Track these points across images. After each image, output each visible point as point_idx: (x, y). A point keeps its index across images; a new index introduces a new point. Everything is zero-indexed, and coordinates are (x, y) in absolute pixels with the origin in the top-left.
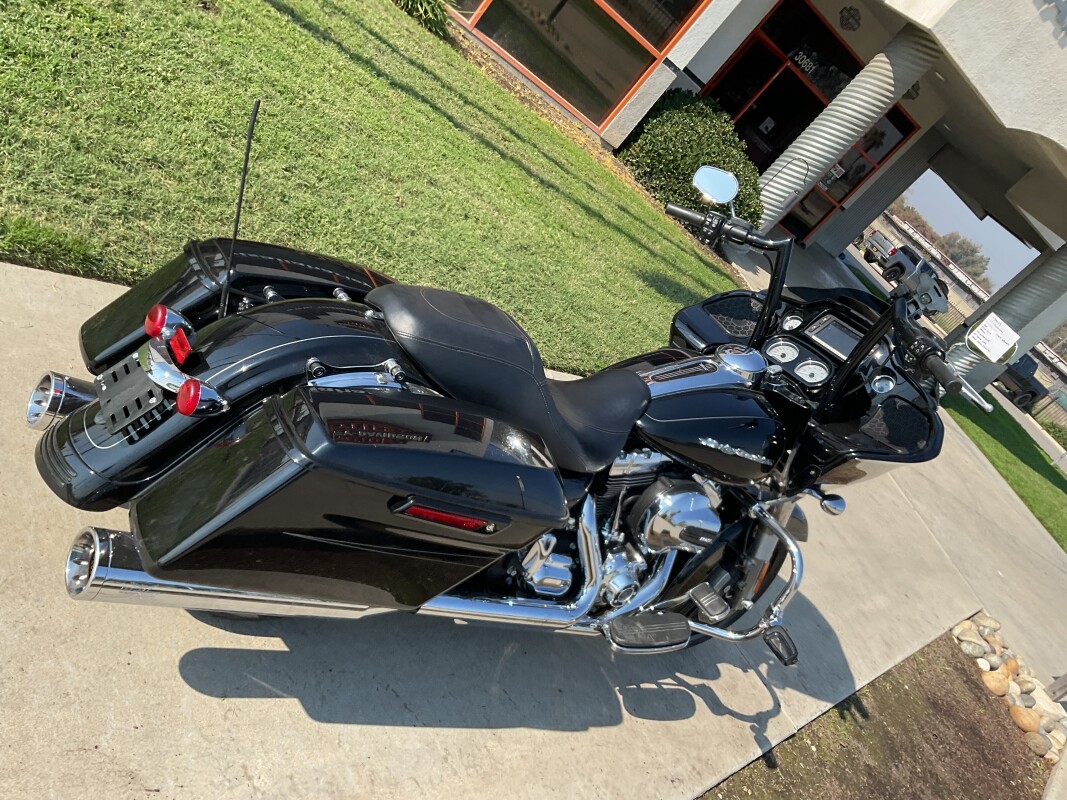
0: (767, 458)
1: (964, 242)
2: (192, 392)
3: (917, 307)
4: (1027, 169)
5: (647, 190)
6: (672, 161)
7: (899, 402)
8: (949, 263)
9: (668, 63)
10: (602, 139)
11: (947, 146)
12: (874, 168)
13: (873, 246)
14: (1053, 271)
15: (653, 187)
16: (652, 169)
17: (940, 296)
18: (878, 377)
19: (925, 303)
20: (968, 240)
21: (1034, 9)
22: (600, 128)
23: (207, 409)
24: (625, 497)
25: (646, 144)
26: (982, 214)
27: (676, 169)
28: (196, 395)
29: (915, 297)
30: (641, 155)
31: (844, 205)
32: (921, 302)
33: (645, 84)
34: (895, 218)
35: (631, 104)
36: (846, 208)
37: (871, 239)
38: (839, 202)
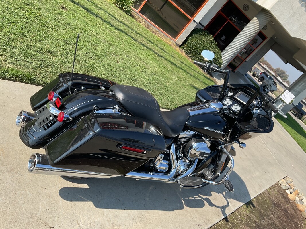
0: (223, 132)
1: (281, 70)
2: (62, 115)
4: (299, 49)
5: (189, 57)
6: (196, 49)
7: (261, 116)
9: (194, 21)
10: (176, 43)
11: (276, 43)
12: (255, 49)
13: (255, 72)
15: (191, 56)
16: (190, 51)
17: (274, 86)
18: (255, 109)
19: (270, 88)
20: (283, 70)
21: (299, 4)
22: (175, 40)
23: (66, 120)
24: (183, 144)
25: (189, 44)
26: (286, 62)
27: (197, 51)
28: (63, 116)
29: (267, 87)
30: (187, 47)
31: (246, 60)
32: (269, 88)
33: (187, 27)
34: (261, 64)
35: (184, 33)
36: (247, 61)
37: (254, 70)
38: (245, 60)
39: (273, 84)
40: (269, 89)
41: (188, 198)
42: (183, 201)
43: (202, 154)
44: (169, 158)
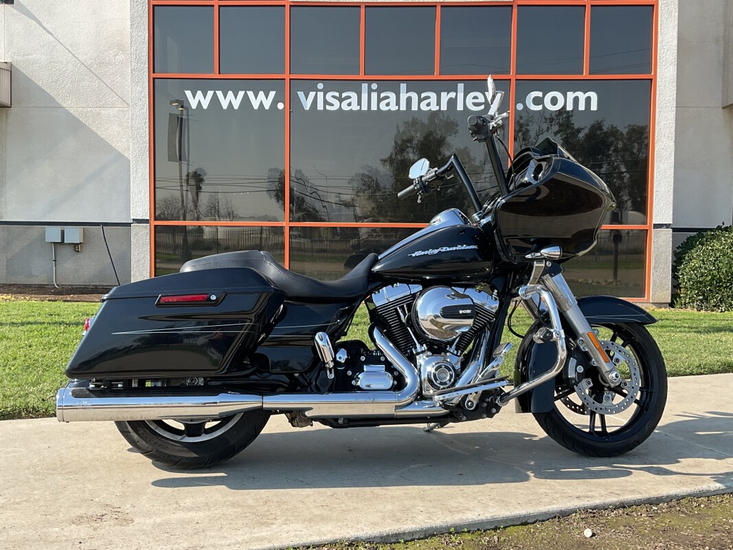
5: (713, 311)
6: (713, 279)
9: (657, 226)
10: (653, 303)
15: (714, 306)
16: (704, 295)
22: (646, 298)
25: (686, 283)
27: (721, 281)
30: (689, 293)
33: (653, 249)
35: (654, 268)
43: (449, 312)
44: (382, 359)
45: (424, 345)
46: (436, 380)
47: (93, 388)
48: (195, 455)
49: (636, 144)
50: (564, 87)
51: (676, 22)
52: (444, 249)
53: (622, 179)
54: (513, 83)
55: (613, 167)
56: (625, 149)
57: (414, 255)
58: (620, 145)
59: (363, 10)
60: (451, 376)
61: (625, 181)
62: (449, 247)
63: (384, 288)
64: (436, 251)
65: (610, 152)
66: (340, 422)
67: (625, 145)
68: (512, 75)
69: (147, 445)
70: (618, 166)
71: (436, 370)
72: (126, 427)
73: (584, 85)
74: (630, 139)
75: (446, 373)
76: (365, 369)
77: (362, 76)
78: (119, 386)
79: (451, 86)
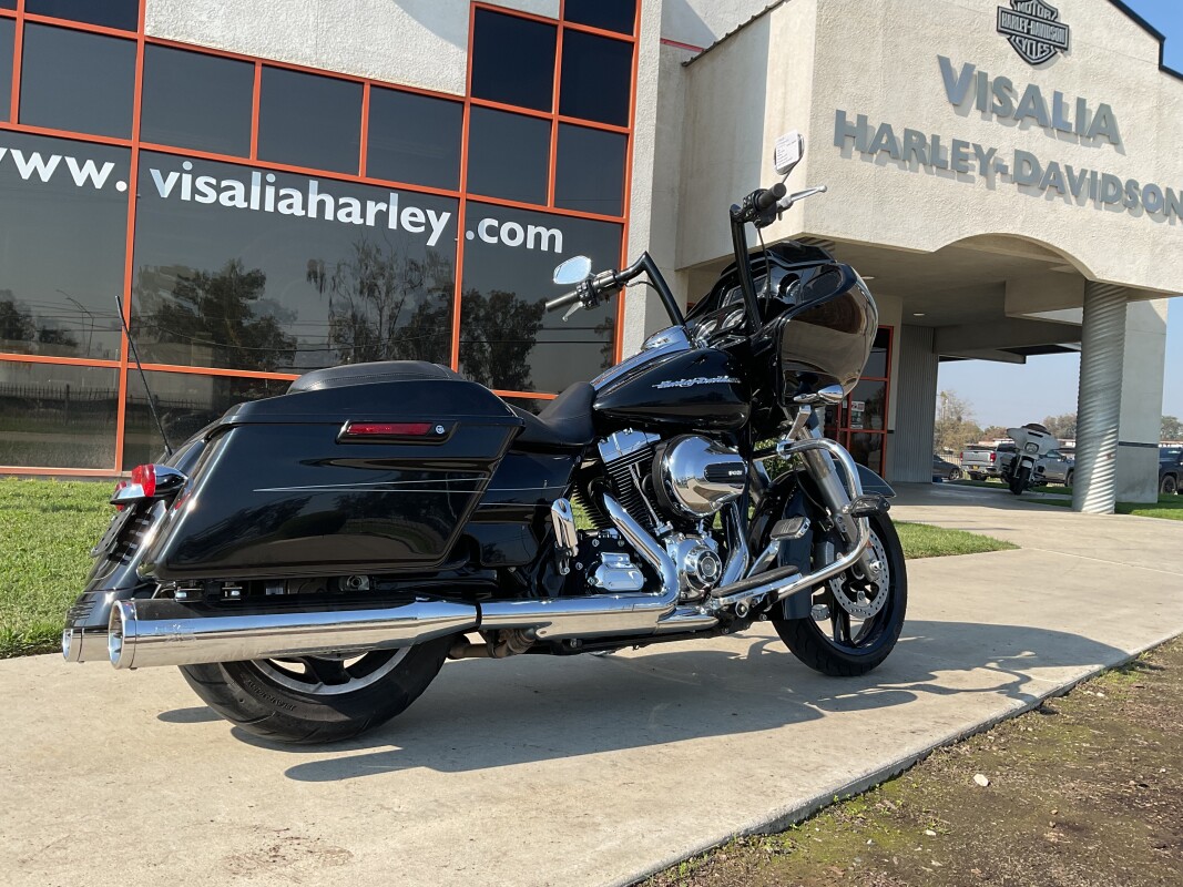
0: (730, 377)
2: (148, 472)
3: (1032, 460)
4: (1004, 284)
8: (1064, 443)
11: (935, 330)
12: (886, 382)
13: (971, 466)
14: (1095, 331)
17: (1041, 436)
19: (1035, 453)
20: (1064, 416)
21: (869, 164)
23: (168, 482)
24: (640, 483)
26: (1020, 358)
28: (152, 474)
29: (1022, 454)
31: (890, 428)
32: (1030, 453)
34: (982, 444)
36: (893, 428)
37: (965, 463)
38: (883, 429)
39: (1030, 433)
40: (1035, 457)
41: (833, 698)
42: (815, 707)
43: (716, 474)
44: (621, 543)
45: (668, 523)
46: (701, 574)
47: (182, 599)
48: (342, 718)
49: (500, 314)
50: (526, 218)
51: (652, 159)
52: (701, 380)
53: (483, 352)
54: (463, 203)
55: (473, 337)
56: (488, 318)
57: (659, 387)
58: (482, 313)
59: (258, 68)
60: (718, 567)
61: (487, 355)
62: (708, 378)
63: (614, 435)
64: (690, 383)
65: (470, 320)
66: (573, 644)
67: (487, 313)
68: (462, 192)
69: (259, 706)
70: (478, 337)
71: (701, 559)
72: (220, 673)
73: (548, 220)
74: (493, 307)
75: (712, 565)
76: (604, 560)
77: (252, 160)
78: (233, 593)
79: (381, 194)
